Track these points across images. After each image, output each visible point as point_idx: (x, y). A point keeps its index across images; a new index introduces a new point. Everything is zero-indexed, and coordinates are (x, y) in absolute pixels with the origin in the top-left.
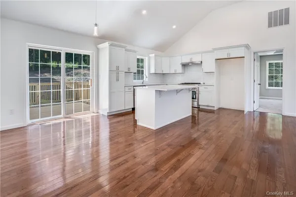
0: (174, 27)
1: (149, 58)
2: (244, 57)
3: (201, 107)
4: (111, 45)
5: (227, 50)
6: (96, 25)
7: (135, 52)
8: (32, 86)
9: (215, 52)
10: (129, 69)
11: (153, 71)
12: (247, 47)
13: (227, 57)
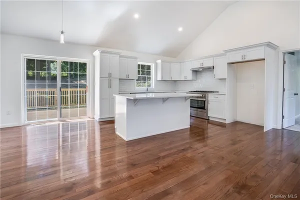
0: (180, 29)
1: (156, 64)
2: (264, 59)
3: (210, 119)
4: (102, 52)
5: (242, 51)
6: (62, 33)
7: (136, 58)
8: (29, 92)
9: (228, 54)
10: (128, 76)
11: (159, 78)
12: (269, 45)
13: (241, 60)
